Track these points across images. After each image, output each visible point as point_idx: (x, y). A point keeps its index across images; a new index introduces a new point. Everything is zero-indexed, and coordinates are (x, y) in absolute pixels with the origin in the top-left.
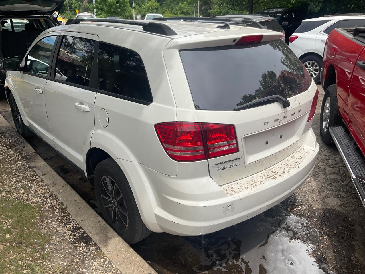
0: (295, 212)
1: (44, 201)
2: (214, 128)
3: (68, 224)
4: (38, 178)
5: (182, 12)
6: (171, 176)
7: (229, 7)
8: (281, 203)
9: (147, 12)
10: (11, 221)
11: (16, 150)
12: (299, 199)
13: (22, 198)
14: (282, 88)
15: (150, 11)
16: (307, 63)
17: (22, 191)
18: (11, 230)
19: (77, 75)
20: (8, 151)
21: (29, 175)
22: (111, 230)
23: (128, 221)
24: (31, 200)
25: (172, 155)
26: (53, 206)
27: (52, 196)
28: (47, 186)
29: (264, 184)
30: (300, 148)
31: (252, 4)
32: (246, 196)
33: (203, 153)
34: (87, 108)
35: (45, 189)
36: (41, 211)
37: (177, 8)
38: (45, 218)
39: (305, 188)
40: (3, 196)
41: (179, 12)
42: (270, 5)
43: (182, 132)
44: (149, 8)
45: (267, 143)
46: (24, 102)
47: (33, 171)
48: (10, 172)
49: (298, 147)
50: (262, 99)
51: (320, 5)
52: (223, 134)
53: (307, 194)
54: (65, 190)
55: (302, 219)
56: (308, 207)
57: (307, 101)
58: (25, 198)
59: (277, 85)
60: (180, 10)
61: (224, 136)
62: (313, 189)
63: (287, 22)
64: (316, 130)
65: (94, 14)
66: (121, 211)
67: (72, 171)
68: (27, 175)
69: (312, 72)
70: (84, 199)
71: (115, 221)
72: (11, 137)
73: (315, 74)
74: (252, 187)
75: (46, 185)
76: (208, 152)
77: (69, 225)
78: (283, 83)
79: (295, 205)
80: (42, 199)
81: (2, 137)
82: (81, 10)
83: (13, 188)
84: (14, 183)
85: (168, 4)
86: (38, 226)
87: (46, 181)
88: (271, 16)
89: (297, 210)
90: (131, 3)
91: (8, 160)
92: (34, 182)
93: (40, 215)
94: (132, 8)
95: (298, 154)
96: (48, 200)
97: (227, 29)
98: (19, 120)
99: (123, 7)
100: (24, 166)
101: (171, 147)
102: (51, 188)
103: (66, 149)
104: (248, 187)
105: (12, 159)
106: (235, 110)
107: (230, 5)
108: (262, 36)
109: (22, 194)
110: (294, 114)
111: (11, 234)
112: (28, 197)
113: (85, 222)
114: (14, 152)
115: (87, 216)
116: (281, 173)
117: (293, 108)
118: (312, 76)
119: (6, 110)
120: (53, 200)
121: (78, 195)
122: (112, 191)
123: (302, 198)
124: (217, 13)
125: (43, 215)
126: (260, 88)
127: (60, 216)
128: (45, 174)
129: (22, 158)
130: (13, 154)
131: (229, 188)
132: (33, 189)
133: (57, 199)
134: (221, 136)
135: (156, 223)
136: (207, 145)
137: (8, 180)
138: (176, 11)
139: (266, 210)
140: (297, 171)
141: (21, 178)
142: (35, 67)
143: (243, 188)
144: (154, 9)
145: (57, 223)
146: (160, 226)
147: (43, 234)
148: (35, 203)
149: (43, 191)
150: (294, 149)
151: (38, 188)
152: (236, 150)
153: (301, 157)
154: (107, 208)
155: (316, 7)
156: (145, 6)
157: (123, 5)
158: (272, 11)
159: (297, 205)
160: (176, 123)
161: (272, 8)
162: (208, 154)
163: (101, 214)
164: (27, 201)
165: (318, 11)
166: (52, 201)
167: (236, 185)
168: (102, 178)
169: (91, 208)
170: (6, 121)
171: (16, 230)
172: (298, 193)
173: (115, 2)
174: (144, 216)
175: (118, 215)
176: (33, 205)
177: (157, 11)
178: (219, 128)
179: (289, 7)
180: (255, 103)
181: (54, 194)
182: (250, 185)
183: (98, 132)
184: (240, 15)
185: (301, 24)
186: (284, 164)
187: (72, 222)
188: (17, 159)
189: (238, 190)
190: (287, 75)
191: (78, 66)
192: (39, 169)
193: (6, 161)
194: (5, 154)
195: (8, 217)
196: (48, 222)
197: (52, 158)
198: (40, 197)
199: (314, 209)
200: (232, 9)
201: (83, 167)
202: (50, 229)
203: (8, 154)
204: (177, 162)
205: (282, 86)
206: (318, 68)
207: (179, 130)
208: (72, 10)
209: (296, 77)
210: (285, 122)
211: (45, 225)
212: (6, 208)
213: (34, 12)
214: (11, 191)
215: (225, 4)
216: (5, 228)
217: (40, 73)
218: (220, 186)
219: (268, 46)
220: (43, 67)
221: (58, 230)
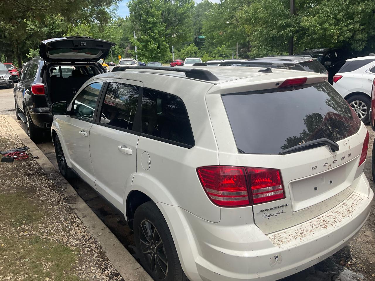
0: (349, 266)
1: (83, 245)
2: (258, 172)
3: (106, 269)
4: (78, 220)
5: (221, 54)
6: (213, 222)
7: (268, 49)
8: (333, 255)
9: (186, 56)
10: (51, 264)
11: (58, 191)
12: (353, 251)
13: (62, 240)
14: (329, 131)
15: (189, 55)
16: (353, 103)
17: (62, 234)
18: (50, 274)
19: (120, 118)
20: (51, 192)
21: (69, 217)
22: (149, 278)
23: (167, 269)
24: (70, 243)
25: (214, 200)
26: (92, 250)
27: (91, 239)
28: (86, 229)
29: (314, 234)
30: (352, 194)
31: (293, 45)
32: (294, 246)
33: (247, 198)
34: (129, 151)
35: (85, 231)
36: (80, 254)
37: (215, 51)
38: (83, 262)
39: (360, 239)
40: (44, 238)
41: (218, 55)
42: (311, 45)
43: (225, 176)
44: (188, 53)
45: (316, 189)
46: (68, 144)
47: (74, 212)
48: (52, 213)
49: (350, 193)
50: (309, 143)
51: (364, 43)
52: (267, 179)
53: (363, 245)
54: (104, 233)
55: (357, 274)
56: (364, 261)
57: (357, 145)
58: (65, 240)
59: (324, 127)
60: (219, 53)
61: (269, 181)
62: (368, 240)
63: (330, 62)
64: (368, 174)
65: (136, 60)
66: (160, 258)
67: (111, 214)
68: (67, 217)
69: (360, 112)
70: (122, 243)
71: (153, 269)
72: (54, 178)
73: (363, 115)
74: (301, 237)
75: (86, 227)
76: (253, 198)
77: (107, 271)
78: (331, 126)
79: (349, 258)
80: (82, 242)
81: (46, 178)
82: (123, 56)
83: (54, 230)
84: (55, 225)
85: (206, 48)
86: (76, 270)
87: (86, 224)
88: (313, 57)
89: (352, 264)
90: (170, 48)
91: (50, 202)
92: (74, 224)
93: (79, 258)
94: (172, 52)
95: (351, 201)
96: (87, 243)
97: (269, 72)
98: (63, 161)
99: (163, 52)
100: (66, 207)
101: (213, 191)
102: (90, 231)
103: (107, 191)
104: (296, 237)
105: (54, 200)
106: (280, 154)
107: (270, 47)
108: (305, 79)
109: (62, 236)
110: (344, 158)
111: (50, 277)
112: (68, 240)
113: (124, 269)
114: (56, 193)
115: (125, 262)
116: (333, 222)
117: (342, 152)
118: (360, 117)
119: (50, 152)
120: (92, 243)
121: (117, 239)
122: (151, 236)
123: (357, 250)
124: (256, 55)
125: (82, 259)
126: (304, 130)
127: (98, 260)
128: (85, 216)
129: (63, 199)
130: (56, 195)
131: (275, 238)
132: (73, 231)
133: (96, 243)
134: (266, 180)
135: (197, 272)
136: (251, 190)
137: (49, 221)
138: (215, 54)
139: (316, 263)
140: (350, 219)
141: (62, 219)
142: (81, 112)
143: (291, 237)
144: (193, 53)
145: (95, 268)
146: (201, 276)
147: (81, 280)
148: (75, 246)
149: (83, 234)
150: (345, 196)
151: (78, 230)
152: (283, 196)
153: (354, 204)
154: (145, 254)
155: (360, 46)
156: (184, 51)
157: (164, 50)
158: (314, 51)
159: (351, 258)
160: (218, 166)
161: (313, 49)
162: (253, 200)
163: (139, 260)
164: (67, 243)
165: (361, 50)
166: (91, 245)
167: (283, 234)
168: (142, 222)
169: (129, 254)
170: (50, 162)
171: (56, 274)
172: (352, 244)
173: (156, 48)
174: (184, 265)
175: (157, 263)
176: (73, 248)
177: (195, 55)
178: (264, 173)
179: (331, 47)
180: (303, 146)
181: (93, 237)
182: (298, 234)
183: (139, 175)
184: (280, 56)
185: (345, 63)
186: (336, 212)
187: (110, 268)
188: (59, 200)
189: (286, 240)
190: (334, 117)
191: (120, 109)
192: (80, 211)
193: (49, 202)
194: (47, 195)
195: (48, 260)
196: (87, 266)
197: (92, 200)
198: (80, 240)
199: (371, 262)
200: (271, 51)
201: (123, 210)
202: (89, 274)
203: (51, 195)
204: (220, 207)
205: (329, 129)
206: (365, 108)
207: (221, 174)
208: (115, 56)
209: (344, 120)
210: (334, 166)
211: (84, 270)
212: (47, 251)
213: (82, 60)
214: (52, 233)
215: (263, 46)
216: (45, 271)
217: (85, 116)
218: (265, 235)
219: (312, 89)
220: (88, 111)
221: (96, 276)
